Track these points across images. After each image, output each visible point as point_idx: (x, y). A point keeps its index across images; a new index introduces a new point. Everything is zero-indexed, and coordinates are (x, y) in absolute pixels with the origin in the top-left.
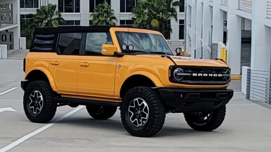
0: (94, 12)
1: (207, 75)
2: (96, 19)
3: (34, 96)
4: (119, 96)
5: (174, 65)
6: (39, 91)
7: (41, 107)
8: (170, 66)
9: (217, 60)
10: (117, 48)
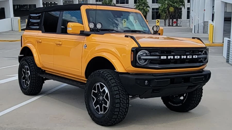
0: (137, 3)
1: (179, 57)
2: (137, 7)
3: (25, 71)
4: (85, 78)
5: (138, 46)
6: (28, 67)
7: (29, 81)
8: (133, 48)
9: (194, 39)
10: (84, 26)
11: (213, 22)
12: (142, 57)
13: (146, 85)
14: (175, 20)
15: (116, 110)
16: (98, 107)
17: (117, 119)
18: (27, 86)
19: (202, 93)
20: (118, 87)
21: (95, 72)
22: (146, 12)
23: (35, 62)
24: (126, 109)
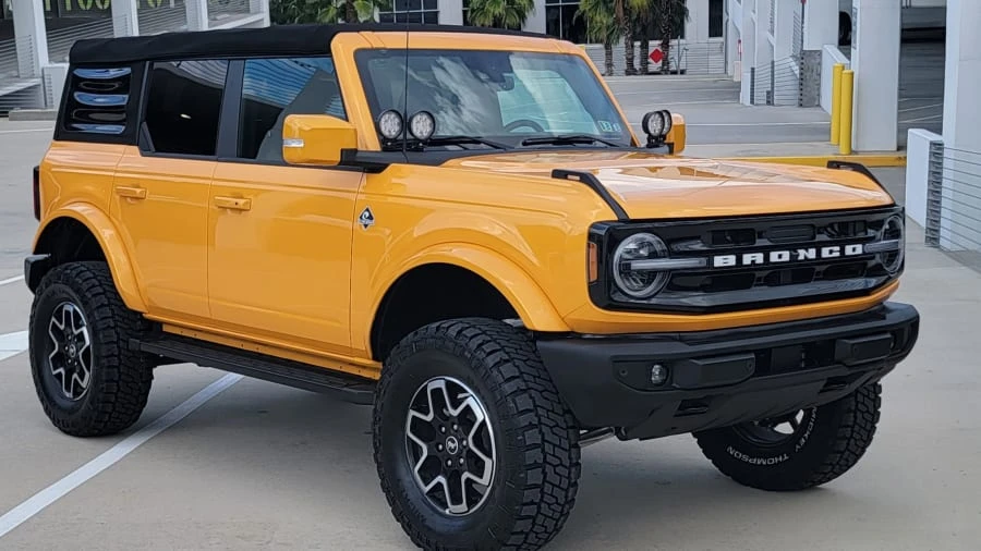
1: (786, 256)
3: (62, 327)
4: (370, 355)
5: (616, 219)
6: (77, 308)
7: (87, 375)
8: (593, 226)
9: (838, 167)
10: (355, 130)
11: (848, 56)
12: (637, 265)
13: (657, 385)
14: (654, 45)
15: (529, 495)
16: (439, 484)
17: (533, 535)
18: (76, 394)
19: (880, 406)
20: (531, 397)
21: (421, 330)
22: (517, 12)
23: (113, 286)
24: (567, 491)
